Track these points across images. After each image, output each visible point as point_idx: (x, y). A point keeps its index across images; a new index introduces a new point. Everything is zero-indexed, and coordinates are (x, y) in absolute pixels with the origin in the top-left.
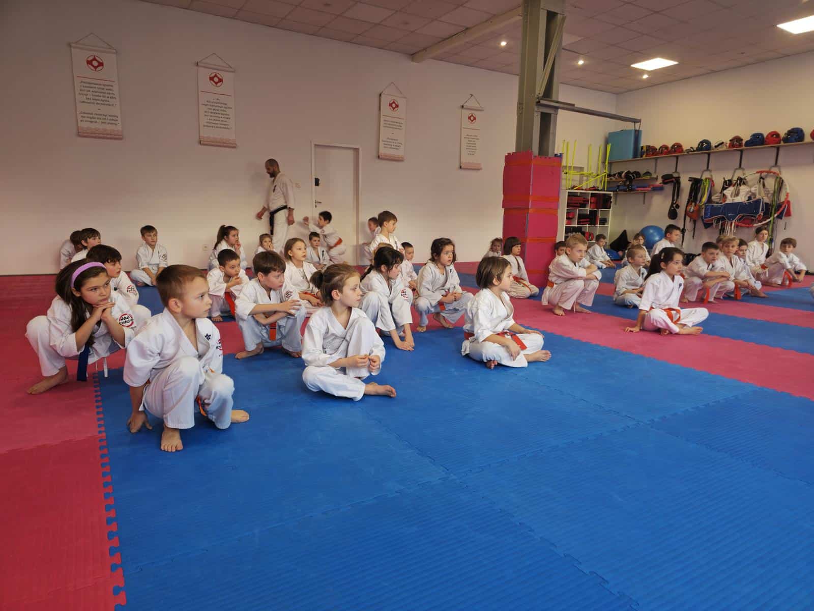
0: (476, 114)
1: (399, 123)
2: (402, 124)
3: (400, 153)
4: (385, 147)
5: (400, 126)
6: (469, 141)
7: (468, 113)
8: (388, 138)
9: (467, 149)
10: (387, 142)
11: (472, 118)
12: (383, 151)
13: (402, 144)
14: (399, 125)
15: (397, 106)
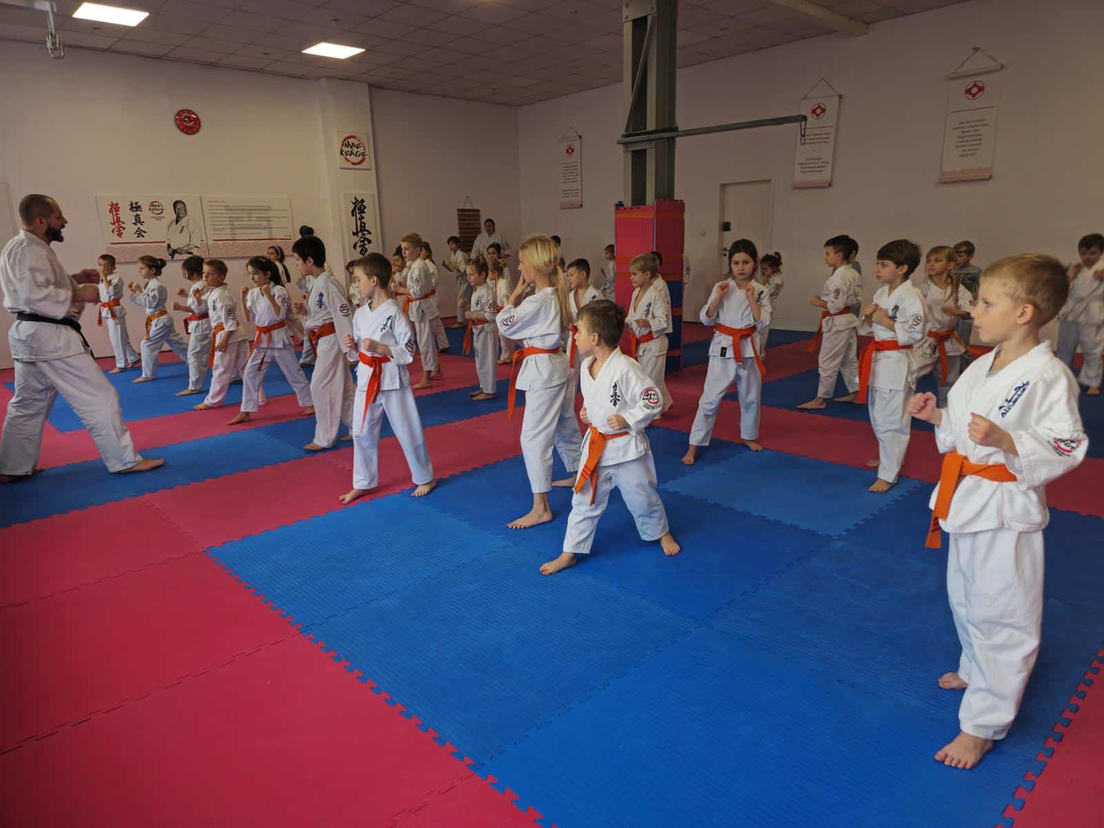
0: (982, 80)
1: (826, 134)
2: (830, 133)
3: (825, 176)
4: (803, 172)
5: (828, 138)
6: (963, 132)
7: (968, 82)
8: (807, 159)
9: (957, 147)
10: (805, 164)
11: (975, 91)
12: (800, 177)
13: (828, 163)
14: (825, 136)
15: (823, 110)
